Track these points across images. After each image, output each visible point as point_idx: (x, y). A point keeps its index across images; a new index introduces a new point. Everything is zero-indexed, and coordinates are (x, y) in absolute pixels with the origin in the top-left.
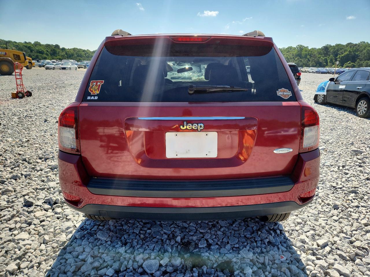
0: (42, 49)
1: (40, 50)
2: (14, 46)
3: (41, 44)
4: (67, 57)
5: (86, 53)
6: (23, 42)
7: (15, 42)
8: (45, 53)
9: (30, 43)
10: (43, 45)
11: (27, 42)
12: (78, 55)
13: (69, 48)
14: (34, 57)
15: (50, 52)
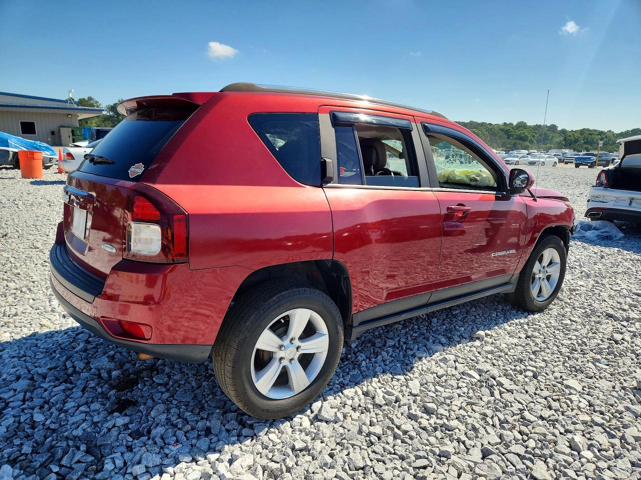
0: (526, 133)
1: (523, 135)
2: (486, 131)
3: (527, 126)
4: (565, 145)
5: (604, 136)
6: (501, 123)
7: (490, 124)
8: (529, 140)
9: (511, 124)
10: (530, 127)
11: (508, 122)
12: (586, 141)
13: (574, 130)
14: (510, 146)
15: (538, 138)
